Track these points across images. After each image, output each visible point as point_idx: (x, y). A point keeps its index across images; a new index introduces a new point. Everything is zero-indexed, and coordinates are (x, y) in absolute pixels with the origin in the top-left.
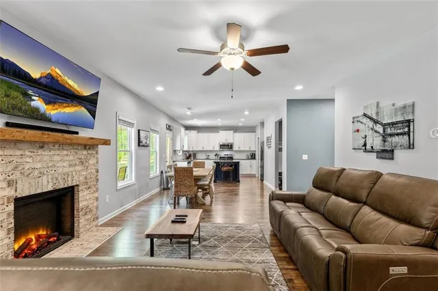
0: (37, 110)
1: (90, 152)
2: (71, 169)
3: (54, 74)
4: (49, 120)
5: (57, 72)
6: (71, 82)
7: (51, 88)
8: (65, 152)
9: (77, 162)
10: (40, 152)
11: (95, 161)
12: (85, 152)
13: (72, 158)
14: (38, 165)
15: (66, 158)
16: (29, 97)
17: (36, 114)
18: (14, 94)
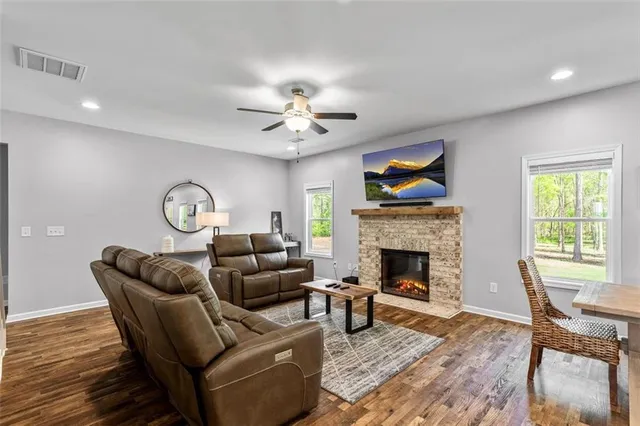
0: (386, 193)
1: (445, 221)
2: (420, 237)
3: (392, 165)
4: (395, 198)
5: (395, 162)
6: (407, 163)
7: (393, 175)
8: (414, 222)
9: (428, 231)
10: (394, 221)
11: (453, 232)
12: (437, 222)
13: (421, 227)
14: (392, 231)
15: (415, 226)
16: (380, 187)
17: (387, 196)
18: (373, 188)
